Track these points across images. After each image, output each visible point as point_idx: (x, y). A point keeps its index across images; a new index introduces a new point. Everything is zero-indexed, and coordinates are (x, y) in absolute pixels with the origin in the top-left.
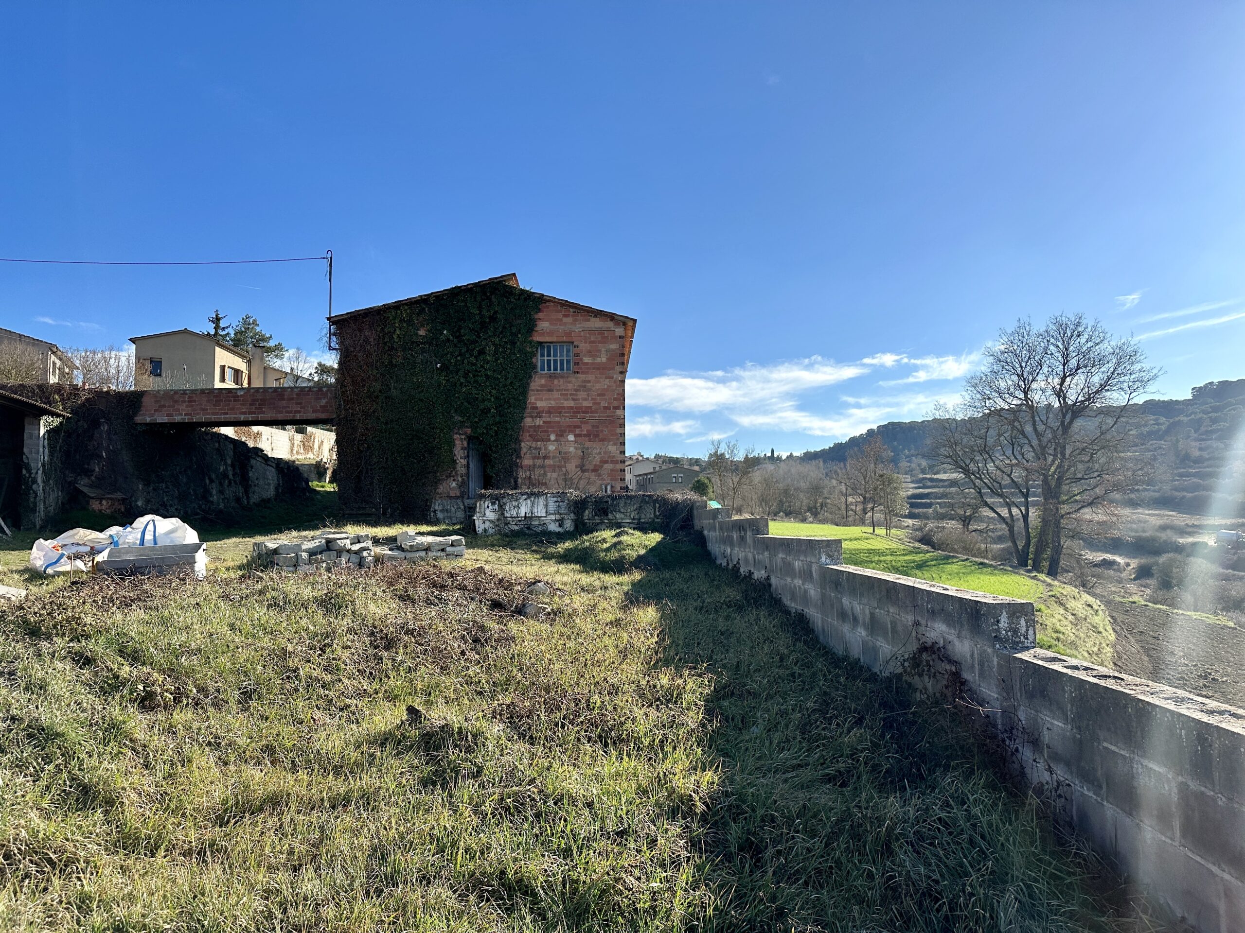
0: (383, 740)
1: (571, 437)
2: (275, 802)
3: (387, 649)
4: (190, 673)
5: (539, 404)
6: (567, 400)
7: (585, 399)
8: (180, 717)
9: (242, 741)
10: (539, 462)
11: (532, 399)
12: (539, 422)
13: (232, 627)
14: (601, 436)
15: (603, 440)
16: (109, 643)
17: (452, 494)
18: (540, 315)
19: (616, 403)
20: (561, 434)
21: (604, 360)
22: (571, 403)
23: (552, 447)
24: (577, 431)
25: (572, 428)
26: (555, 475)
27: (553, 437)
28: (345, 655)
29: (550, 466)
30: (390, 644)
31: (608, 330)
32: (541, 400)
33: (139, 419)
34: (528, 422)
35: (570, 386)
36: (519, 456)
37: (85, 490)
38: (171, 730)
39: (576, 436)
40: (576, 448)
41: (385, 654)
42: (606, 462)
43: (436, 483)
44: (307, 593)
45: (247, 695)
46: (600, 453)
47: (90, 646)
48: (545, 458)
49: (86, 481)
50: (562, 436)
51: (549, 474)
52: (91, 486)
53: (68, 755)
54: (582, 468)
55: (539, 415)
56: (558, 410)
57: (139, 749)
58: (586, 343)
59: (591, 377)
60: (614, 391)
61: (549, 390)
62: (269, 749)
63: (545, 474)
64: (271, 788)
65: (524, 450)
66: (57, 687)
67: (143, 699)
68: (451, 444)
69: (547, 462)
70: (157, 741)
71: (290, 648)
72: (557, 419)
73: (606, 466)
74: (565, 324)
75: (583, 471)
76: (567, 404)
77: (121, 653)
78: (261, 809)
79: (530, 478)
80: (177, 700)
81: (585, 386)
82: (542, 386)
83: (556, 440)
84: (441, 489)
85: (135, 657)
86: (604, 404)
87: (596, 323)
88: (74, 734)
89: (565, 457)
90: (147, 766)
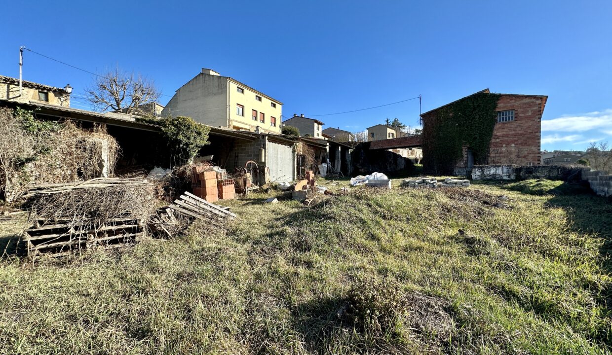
0: (452, 238)
1: (513, 145)
2: (420, 249)
3: (448, 212)
4: (393, 212)
5: (498, 134)
6: (511, 131)
7: (520, 130)
8: (392, 222)
9: (409, 231)
10: (497, 155)
11: (495, 132)
12: (498, 140)
13: (402, 201)
14: (528, 143)
15: (529, 145)
16: (374, 202)
17: (462, 167)
18: (499, 101)
19: (536, 130)
20: (508, 144)
21: (530, 114)
22: (513, 132)
23: (504, 149)
24: (516, 143)
25: (513, 142)
26: (505, 159)
27: (504, 146)
28: (435, 212)
29: (502, 156)
30: (449, 211)
31: (533, 102)
32: (499, 132)
33: (370, 149)
34: (493, 140)
35: (513, 126)
36: (489, 153)
37: (358, 166)
38: (390, 225)
39: (515, 144)
40: (515, 149)
41: (447, 213)
42: (530, 154)
43: (456, 163)
44: (421, 194)
45: (408, 219)
46: (527, 150)
47: (370, 202)
48: (500, 153)
49: (358, 164)
50: (508, 145)
51: (502, 159)
52: (360, 165)
53: (369, 227)
54: (518, 156)
55: (498, 138)
56: (507, 136)
57: (383, 228)
58: (521, 108)
59: (523, 122)
60: (535, 126)
61: (503, 128)
62: (416, 234)
63: (500, 159)
64: (418, 245)
65: (491, 151)
66: (365, 211)
67: (383, 217)
68: (462, 150)
69: (501, 155)
70: (387, 227)
71: (419, 208)
72: (506, 139)
73: (530, 155)
74: (511, 103)
75: (519, 157)
76: (511, 133)
77: (377, 205)
78: (416, 250)
79: (494, 161)
80: (391, 218)
81: (520, 125)
82: (499, 127)
83: (506, 147)
84: (457, 165)
85: (380, 206)
86: (529, 131)
87: (527, 100)
88: (370, 222)
89: (510, 153)
90: (385, 233)
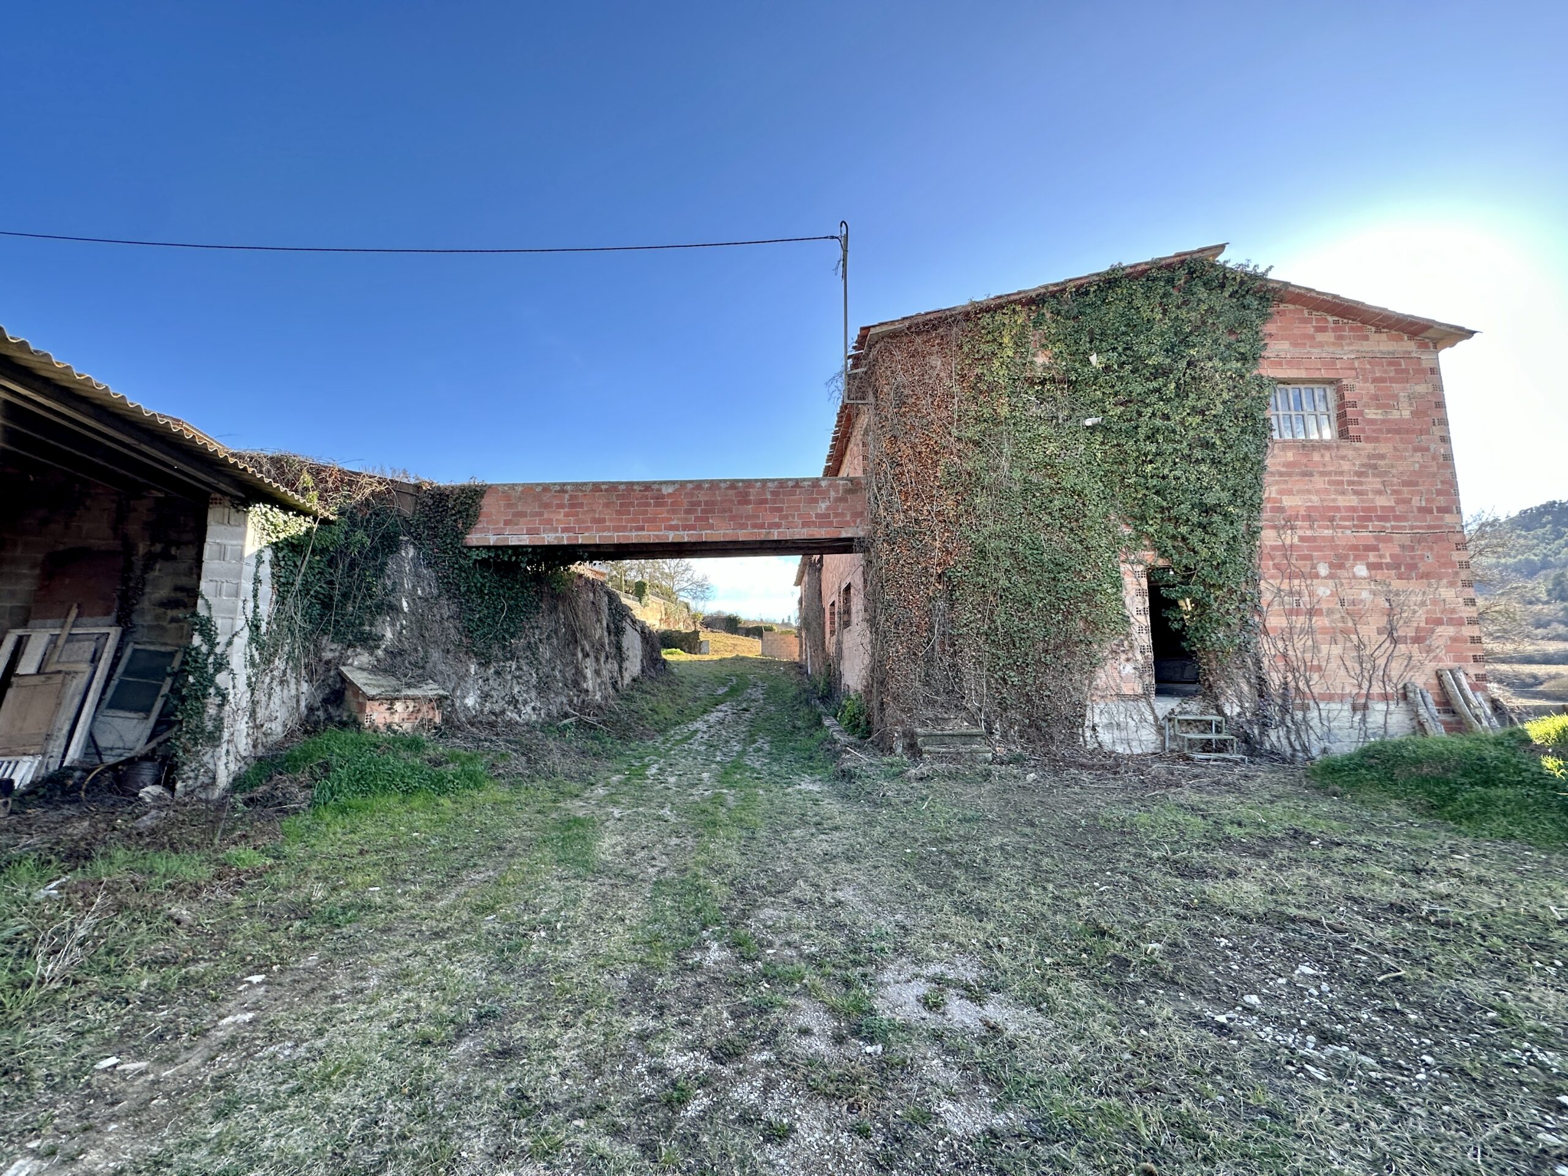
1: (1361, 570)
5: (1287, 501)
7: (1379, 492)
10: (1300, 621)
11: (1270, 492)
12: (1290, 538)
14: (1422, 568)
15: (1426, 576)
17: (1126, 690)
18: (1270, 328)
19: (1442, 501)
20: (1338, 565)
21: (1406, 414)
22: (1353, 501)
23: (1323, 590)
24: (1372, 558)
25: (1360, 551)
26: (1336, 650)
27: (1323, 570)
29: (1324, 630)
31: (1407, 356)
32: (1290, 492)
33: (474, 538)
36: (1256, 609)
37: (358, 678)
40: (1374, 593)
46: (1423, 603)
48: (1311, 613)
49: (364, 658)
52: (375, 670)
54: (1391, 634)
56: (1328, 515)
58: (1365, 380)
65: (1267, 597)
69: (1318, 622)
72: (1328, 532)
73: (1440, 630)
74: (1321, 345)
81: (1375, 467)
83: (1331, 576)
84: (1102, 678)
86: (1416, 502)
